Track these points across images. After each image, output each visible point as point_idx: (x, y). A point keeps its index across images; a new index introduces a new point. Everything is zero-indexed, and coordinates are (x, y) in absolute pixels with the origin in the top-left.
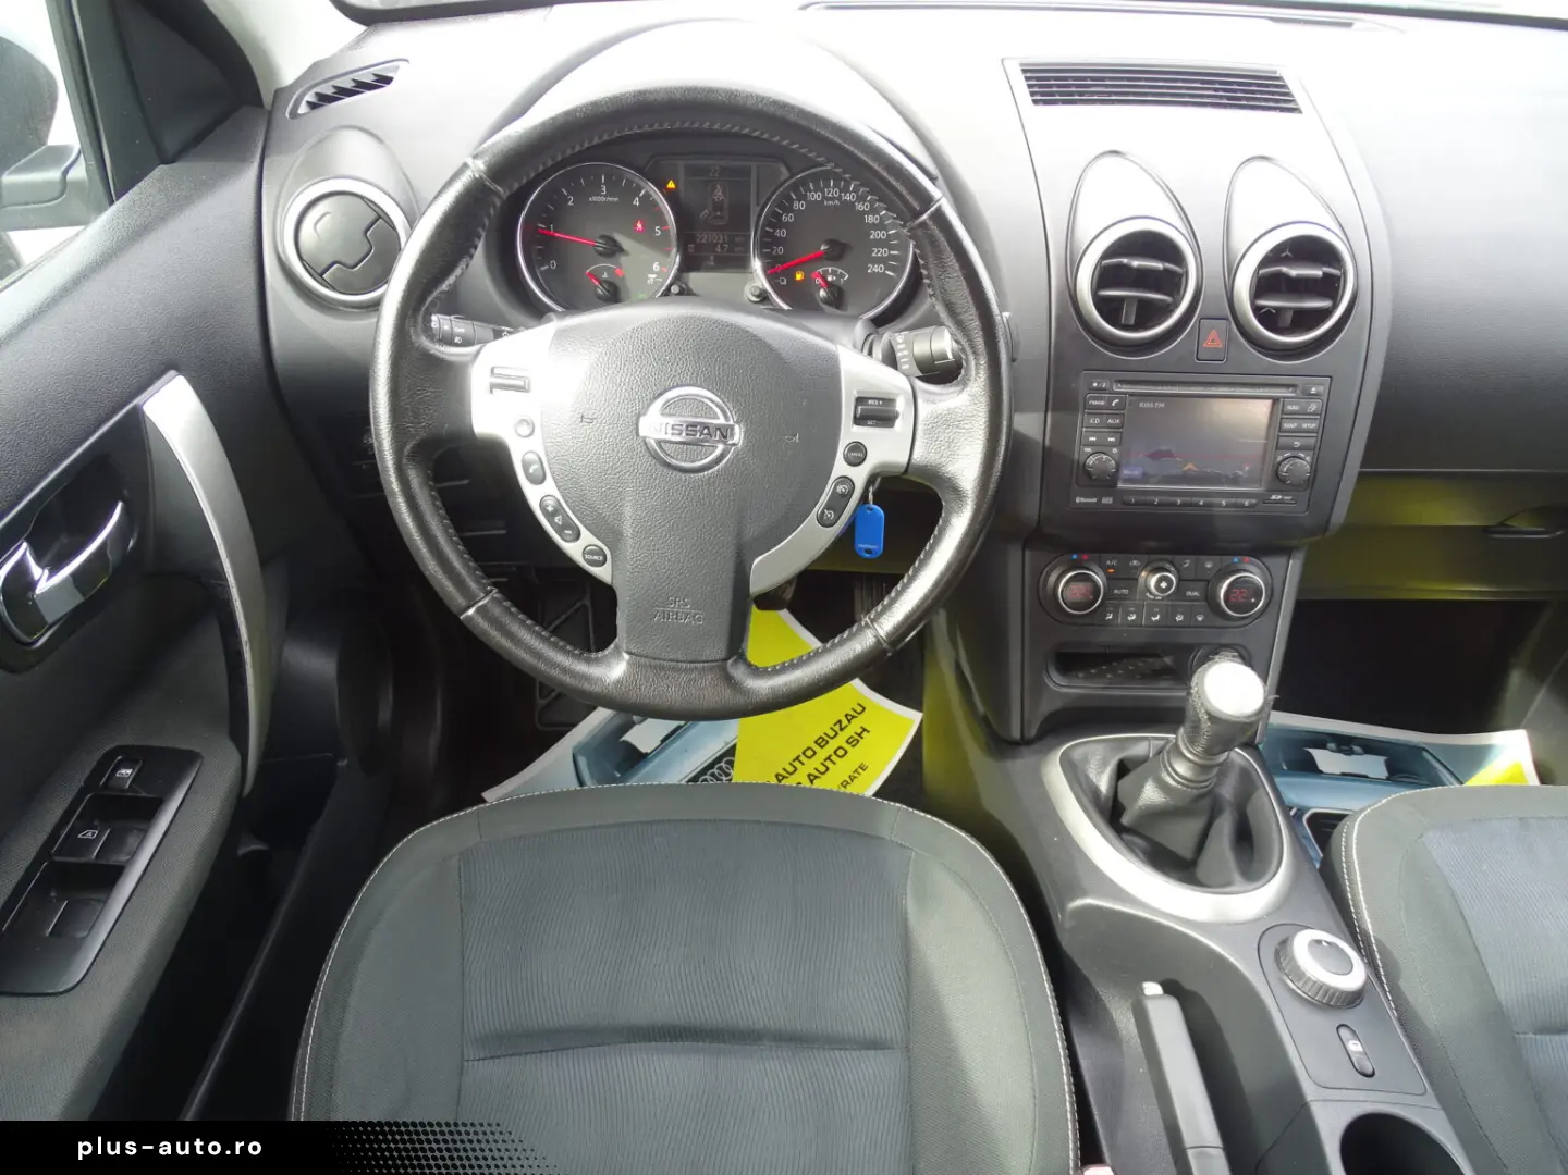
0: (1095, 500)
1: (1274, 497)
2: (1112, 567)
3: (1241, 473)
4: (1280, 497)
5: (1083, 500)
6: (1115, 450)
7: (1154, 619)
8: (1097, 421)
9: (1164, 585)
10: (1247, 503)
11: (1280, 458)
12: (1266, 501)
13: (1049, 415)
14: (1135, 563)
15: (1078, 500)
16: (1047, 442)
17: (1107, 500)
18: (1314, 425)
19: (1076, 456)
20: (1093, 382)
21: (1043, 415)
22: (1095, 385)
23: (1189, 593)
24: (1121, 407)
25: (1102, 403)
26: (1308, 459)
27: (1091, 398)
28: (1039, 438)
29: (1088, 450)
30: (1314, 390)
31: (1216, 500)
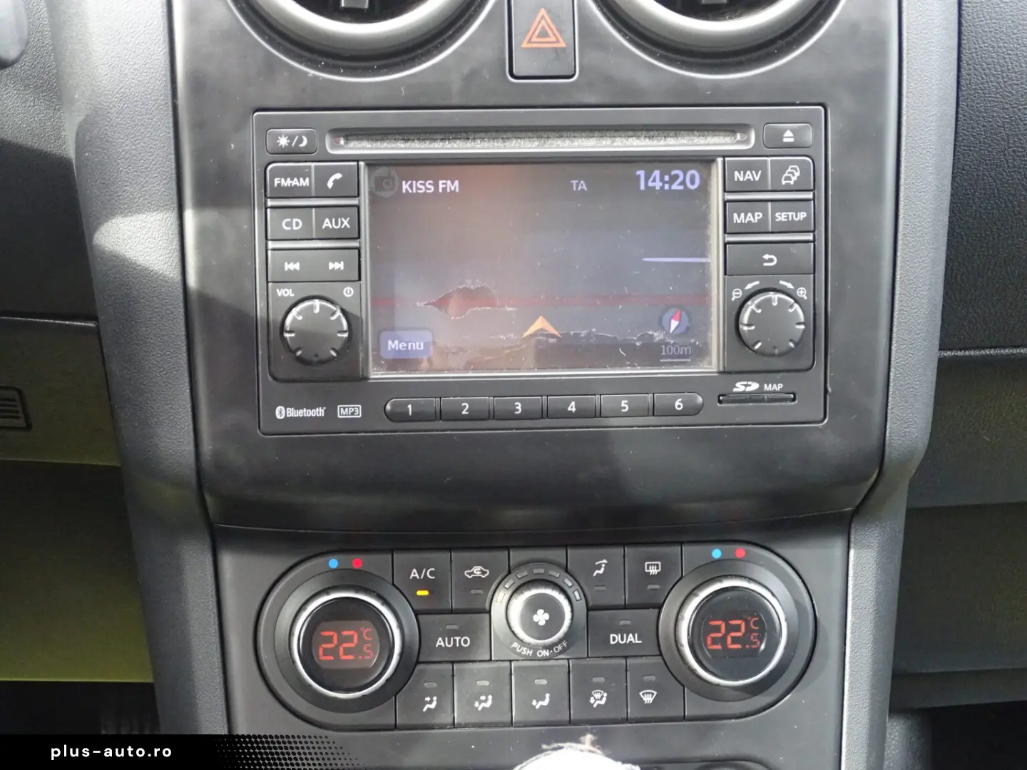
0: (319, 412)
1: (740, 387)
2: (424, 584)
3: (658, 336)
4: (754, 386)
5: (292, 413)
6: (348, 291)
7: (537, 704)
8: (297, 224)
9: (541, 617)
10: (679, 405)
11: (737, 294)
12: (725, 397)
13: (189, 215)
14: (477, 570)
15: (281, 412)
16: (192, 281)
17: (349, 411)
18: (802, 215)
19: (261, 311)
20: (276, 137)
21: (172, 216)
22: (283, 141)
23: (615, 638)
24: (349, 188)
25: (304, 182)
26: (802, 293)
27: (278, 173)
28: (173, 272)
29: (286, 292)
30: (788, 137)
31: (606, 401)
